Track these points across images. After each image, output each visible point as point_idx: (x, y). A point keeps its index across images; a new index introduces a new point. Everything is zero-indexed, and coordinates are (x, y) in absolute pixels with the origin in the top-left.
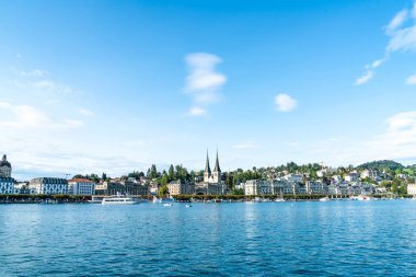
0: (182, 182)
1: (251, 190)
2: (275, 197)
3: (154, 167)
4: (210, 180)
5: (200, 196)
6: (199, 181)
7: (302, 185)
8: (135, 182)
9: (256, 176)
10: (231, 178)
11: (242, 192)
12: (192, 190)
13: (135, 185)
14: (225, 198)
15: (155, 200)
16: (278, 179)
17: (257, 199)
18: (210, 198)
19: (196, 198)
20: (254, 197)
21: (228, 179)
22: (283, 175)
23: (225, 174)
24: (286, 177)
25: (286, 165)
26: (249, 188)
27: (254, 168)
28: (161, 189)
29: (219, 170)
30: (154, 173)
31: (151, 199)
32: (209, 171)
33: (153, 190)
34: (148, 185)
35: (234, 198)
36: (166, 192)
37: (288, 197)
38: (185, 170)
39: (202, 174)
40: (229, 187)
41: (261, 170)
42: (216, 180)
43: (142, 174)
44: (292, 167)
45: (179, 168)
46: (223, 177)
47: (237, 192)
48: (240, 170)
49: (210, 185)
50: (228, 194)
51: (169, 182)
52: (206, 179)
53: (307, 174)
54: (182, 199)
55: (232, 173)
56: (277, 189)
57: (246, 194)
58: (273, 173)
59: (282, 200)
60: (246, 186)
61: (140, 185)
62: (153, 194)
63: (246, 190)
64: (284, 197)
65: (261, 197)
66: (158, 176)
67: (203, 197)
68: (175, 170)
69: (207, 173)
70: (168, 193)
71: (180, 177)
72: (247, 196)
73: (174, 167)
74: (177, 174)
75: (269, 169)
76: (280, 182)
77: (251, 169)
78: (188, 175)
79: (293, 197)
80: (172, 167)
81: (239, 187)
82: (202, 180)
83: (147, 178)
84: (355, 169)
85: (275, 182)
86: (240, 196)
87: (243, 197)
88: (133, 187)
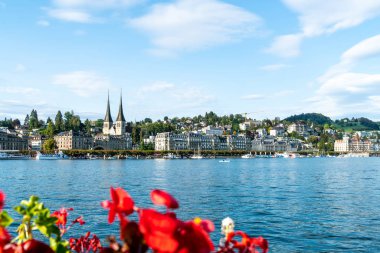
0: (75, 134)
1: (163, 144)
2: (192, 153)
3: (34, 114)
4: (112, 132)
5: (99, 152)
6: (96, 133)
7: (223, 140)
8: (8, 132)
9: (170, 127)
10: (138, 130)
11: (151, 146)
12: (88, 144)
13: (10, 136)
14: (131, 154)
15: (38, 156)
16: (195, 132)
17: (170, 155)
18: (113, 154)
19: (94, 154)
20: (166, 152)
21: (134, 131)
22: (200, 127)
23: (129, 124)
24: (204, 130)
25: (204, 115)
26: (161, 142)
27: (166, 118)
28: (47, 142)
29: (123, 119)
30: (34, 122)
31: (33, 155)
32: (110, 120)
33: (35, 143)
34: (26, 139)
35: (143, 155)
36: (53, 146)
37: (205, 154)
38: (77, 119)
39: (100, 124)
40: (136, 140)
41: (175, 121)
42: (119, 132)
43: (17, 122)
44: (212, 119)
45: (69, 116)
46: (128, 128)
47: (146, 147)
48: (148, 120)
49: (111, 138)
50: (134, 149)
51: (56, 132)
52: (106, 130)
53: (229, 127)
54: (75, 155)
55: (138, 123)
56: (193, 144)
57: (157, 149)
58: (189, 124)
59: (199, 157)
60: (157, 139)
61: (16, 137)
62: (36, 148)
63: (157, 145)
64: (202, 153)
65: (175, 153)
66: (40, 125)
67: (103, 153)
68: (64, 118)
69: (107, 123)
70: (57, 148)
71: (72, 128)
72: (158, 152)
73: (63, 114)
74: (67, 123)
75: (183, 119)
76: (197, 136)
77: (162, 120)
78: (82, 124)
79: (212, 154)
80: (60, 113)
81: (148, 140)
82: (101, 131)
83: (25, 128)
84: (281, 122)
85: (192, 135)
86: (150, 152)
87: (152, 154)
88: (6, 139)
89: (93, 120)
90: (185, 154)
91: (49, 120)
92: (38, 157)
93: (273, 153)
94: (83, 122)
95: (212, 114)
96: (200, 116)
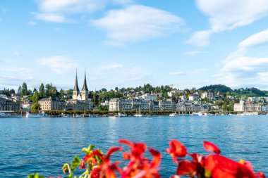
0: (53, 100)
2: (134, 113)
3: (25, 85)
4: (79, 98)
5: (70, 112)
6: (68, 99)
7: (156, 103)
8: (7, 98)
9: (119, 95)
10: (97, 97)
11: (106, 108)
12: (62, 106)
13: (7, 101)
14: (91, 113)
16: (137, 98)
17: (119, 114)
18: (79, 113)
19: (66, 113)
20: (117, 112)
21: (94, 98)
22: (140, 94)
23: (90, 92)
24: (143, 97)
25: (143, 86)
26: (113, 105)
27: (117, 88)
28: (33, 105)
29: (87, 89)
30: (25, 91)
31: (24, 114)
32: (78, 90)
33: (25, 106)
34: (19, 103)
35: (100, 114)
36: (38, 108)
37: (144, 113)
38: (55, 89)
39: (71, 92)
40: (95, 104)
41: (123, 90)
42: (84, 98)
43: (13, 91)
44: (148, 89)
45: (49, 87)
46: (90, 95)
47: (102, 108)
48: (104, 90)
49: (79, 102)
50: (94, 110)
51: (40, 98)
52: (74, 97)
53: (160, 95)
54: (53, 114)
55: (97, 92)
56: (135, 106)
57: (110, 110)
58: (132, 93)
59: (140, 116)
60: (110, 103)
61: (12, 102)
62: (26, 109)
63: (110, 107)
64: (142, 113)
65: (123, 113)
66: (28, 93)
67: (73, 113)
68: (45, 89)
69: (75, 92)
70: (40, 109)
71: (51, 95)
72: (111, 112)
73: (45, 86)
74: (48, 92)
75: (129, 89)
76: (138, 100)
77: (114, 90)
78: (58, 93)
79: (148, 113)
80: (42, 86)
81: (104, 104)
82: (71, 97)
83: (18, 95)
84: (197, 91)
85: (134, 100)
86: (105, 112)
87: (107, 113)
88: (5, 103)
89: (66, 90)
90: (130, 114)
91: (35, 90)
92: (27, 116)
93: (191, 113)
94: (59, 91)
95: (148, 85)
96: (140, 87)
